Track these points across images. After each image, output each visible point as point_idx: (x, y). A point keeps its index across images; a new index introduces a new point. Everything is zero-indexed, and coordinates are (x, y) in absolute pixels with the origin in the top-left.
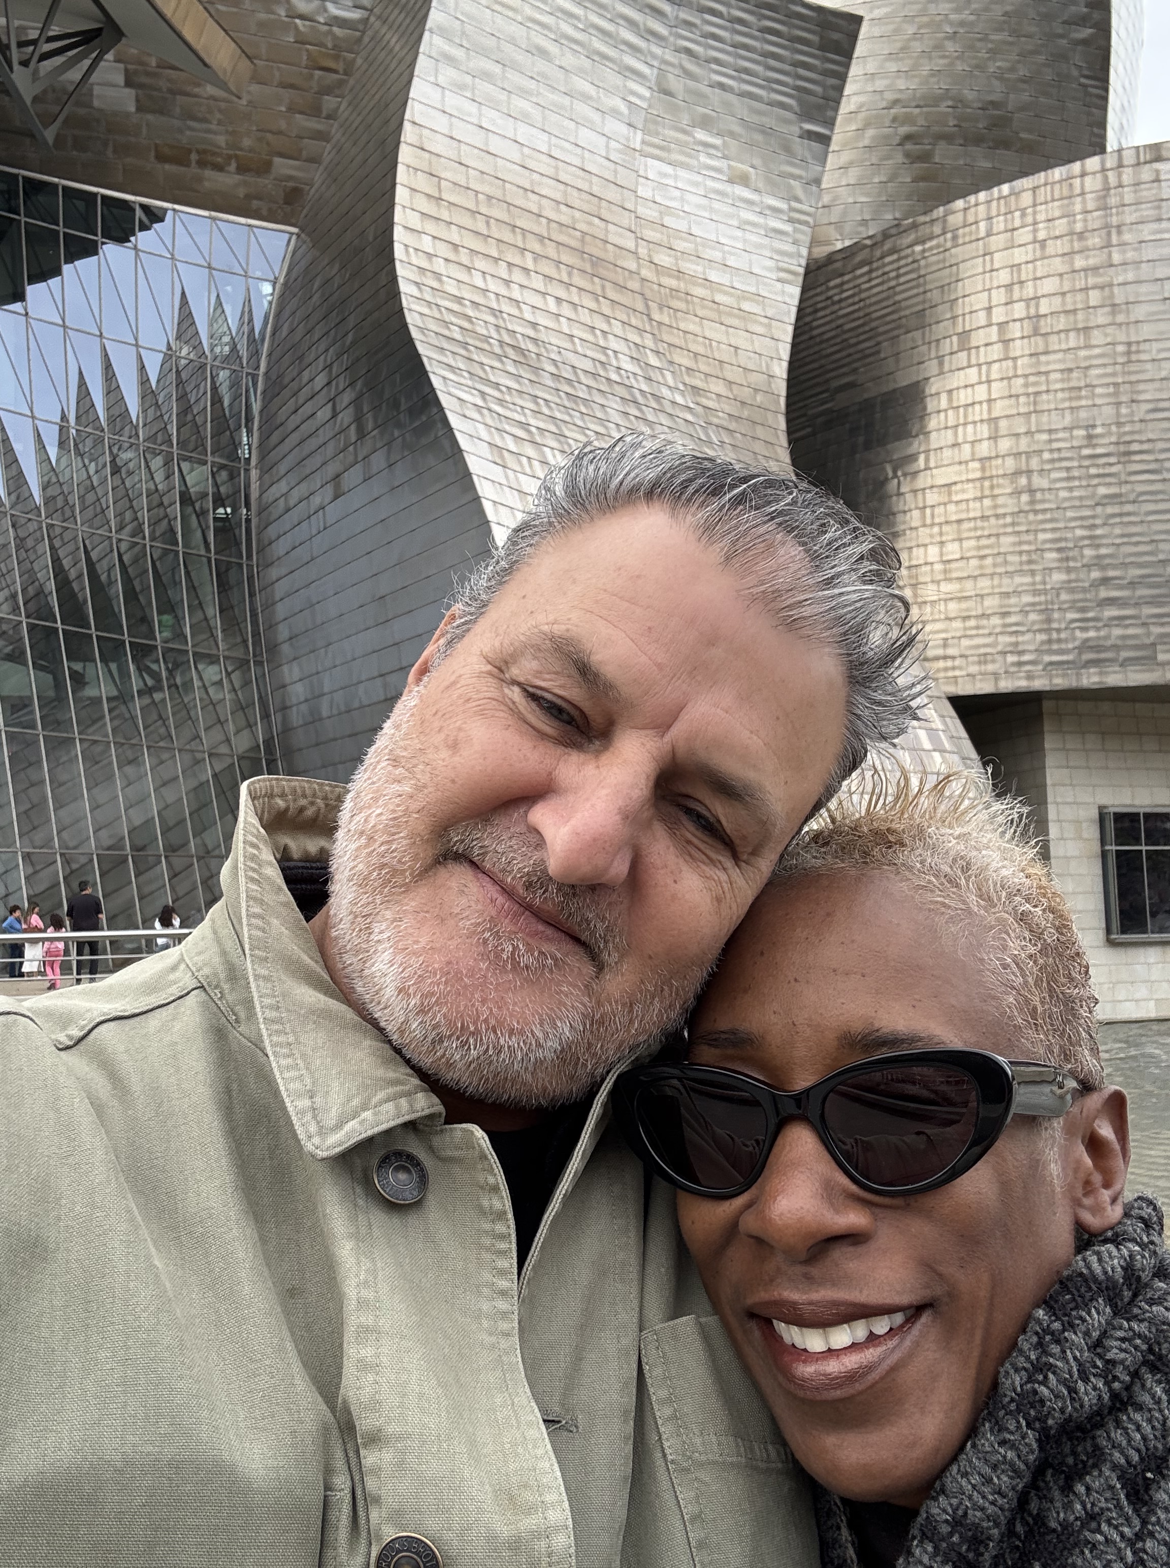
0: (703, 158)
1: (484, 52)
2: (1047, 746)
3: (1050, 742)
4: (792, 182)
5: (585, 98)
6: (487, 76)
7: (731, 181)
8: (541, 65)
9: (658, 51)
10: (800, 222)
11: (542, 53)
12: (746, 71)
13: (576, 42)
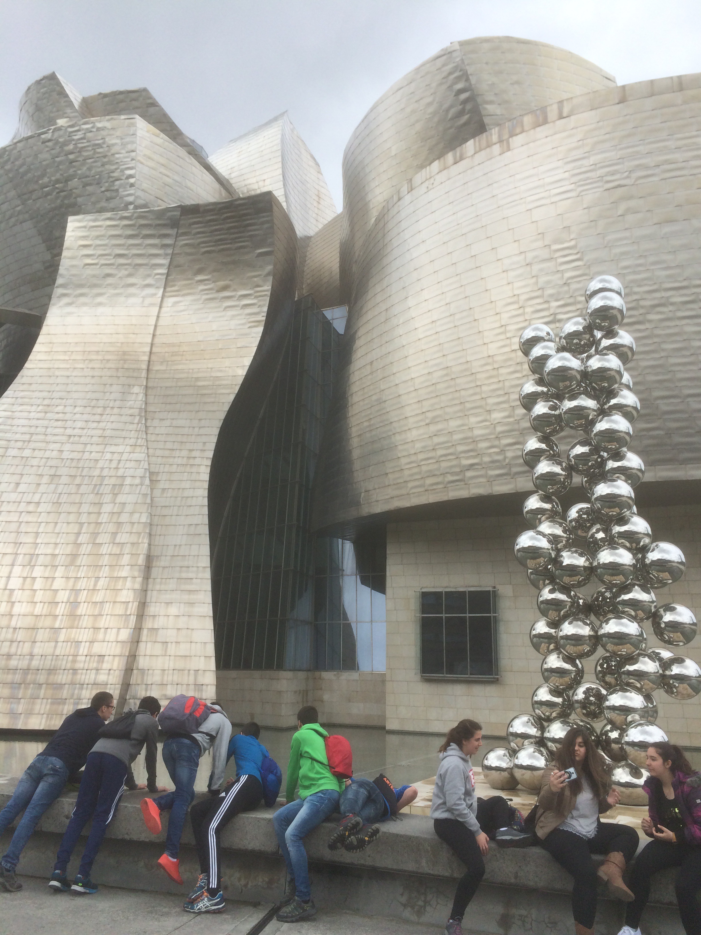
0: (202, 287)
1: (81, 286)
2: (388, 552)
3: (390, 550)
4: (255, 279)
5: (132, 285)
6: (82, 295)
7: (218, 291)
8: (110, 280)
9: (170, 251)
10: (260, 296)
11: (108, 275)
12: (221, 240)
13: (126, 264)
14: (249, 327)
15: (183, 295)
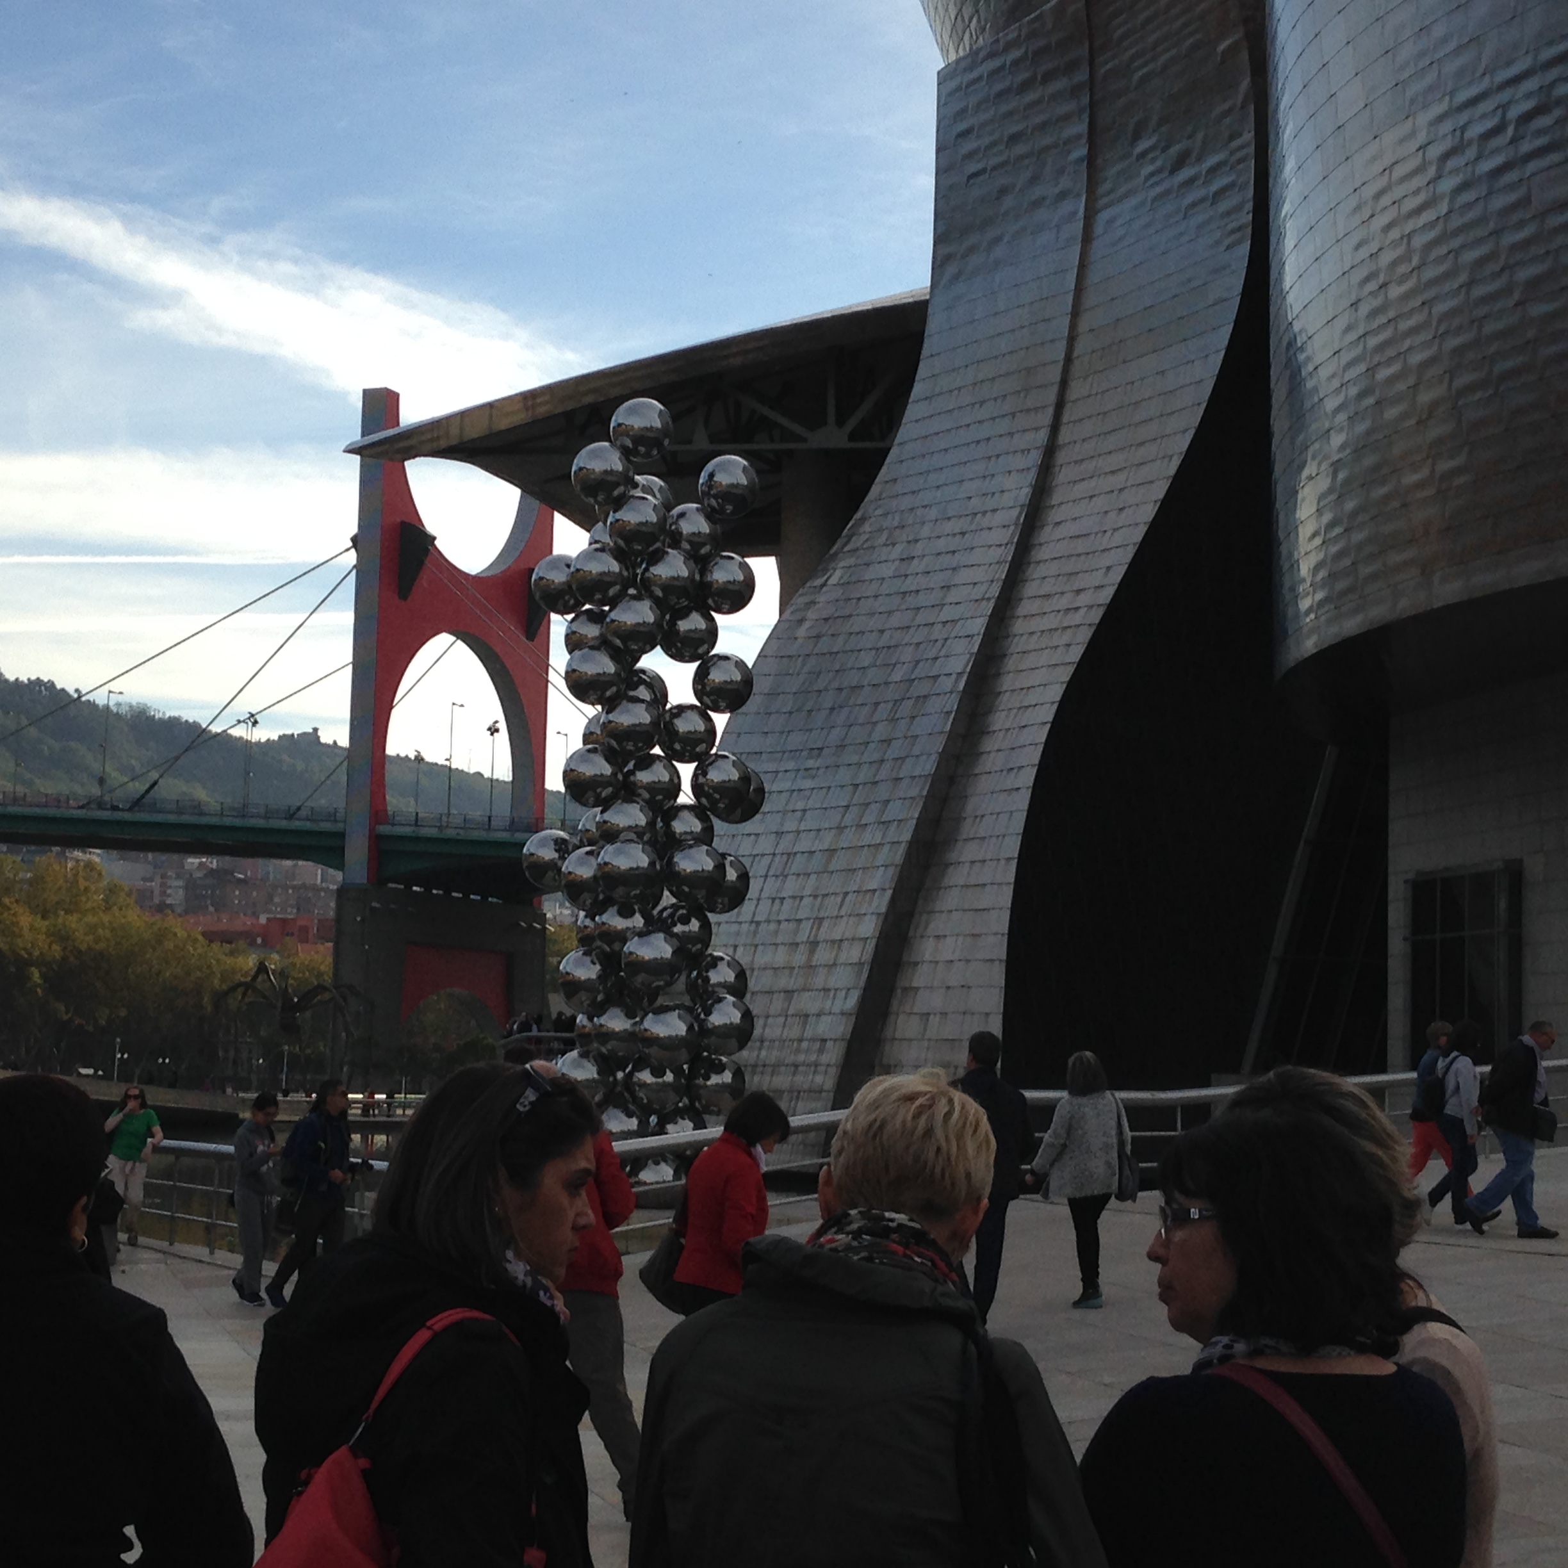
1: (969, 230)
7: (1172, 172)
9: (1085, 100)
10: (1245, 158)
13: (1026, 156)
14: (1228, 248)
15: (1120, 200)
